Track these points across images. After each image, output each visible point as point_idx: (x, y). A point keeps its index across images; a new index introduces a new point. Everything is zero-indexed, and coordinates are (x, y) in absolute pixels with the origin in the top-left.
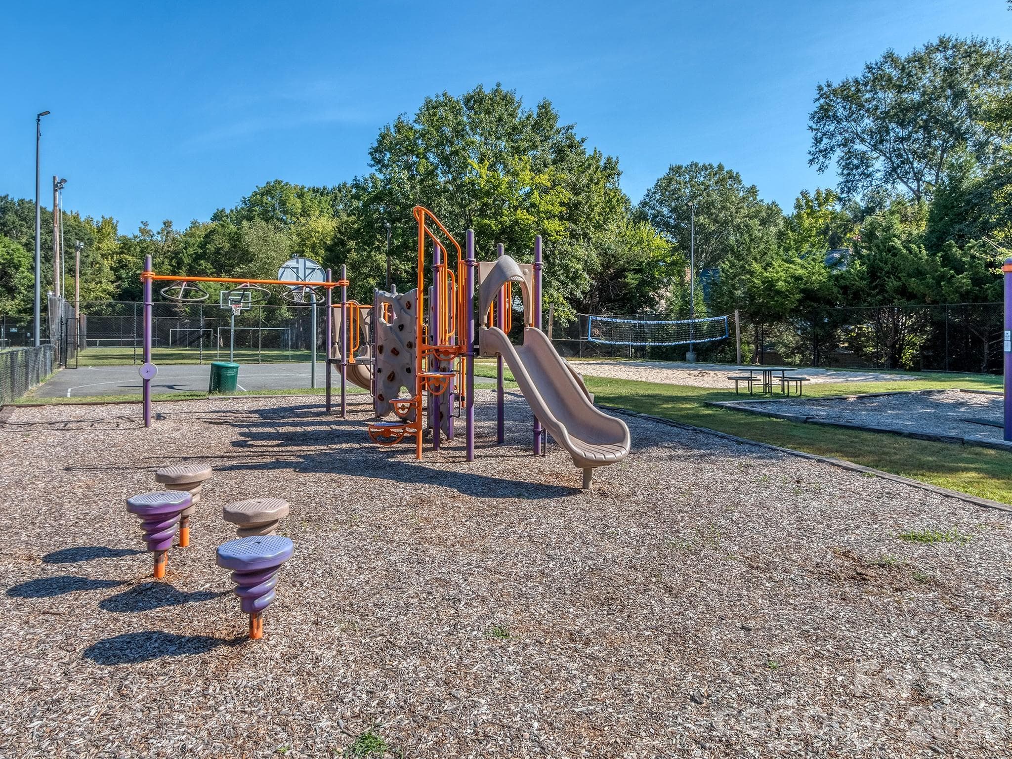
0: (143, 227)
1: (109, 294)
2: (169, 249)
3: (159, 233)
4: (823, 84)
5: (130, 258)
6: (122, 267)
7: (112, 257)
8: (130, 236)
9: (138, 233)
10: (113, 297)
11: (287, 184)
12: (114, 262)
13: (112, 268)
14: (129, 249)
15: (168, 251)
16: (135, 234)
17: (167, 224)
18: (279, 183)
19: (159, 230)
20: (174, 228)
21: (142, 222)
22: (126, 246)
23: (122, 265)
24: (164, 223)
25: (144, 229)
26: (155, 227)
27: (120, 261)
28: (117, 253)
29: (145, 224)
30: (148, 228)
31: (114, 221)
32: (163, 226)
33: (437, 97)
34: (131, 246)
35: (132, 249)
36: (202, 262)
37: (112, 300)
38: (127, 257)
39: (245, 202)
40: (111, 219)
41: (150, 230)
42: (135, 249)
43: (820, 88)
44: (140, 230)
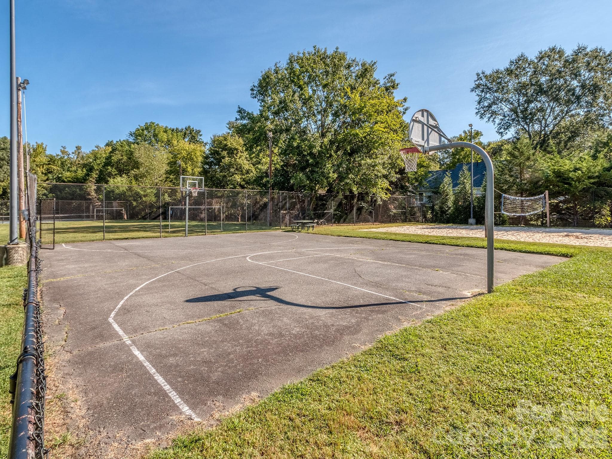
0: (63, 149)
1: (43, 188)
2: (79, 162)
3: (73, 153)
4: (480, 72)
5: (55, 167)
6: (49, 173)
7: (43, 167)
8: (55, 155)
9: (60, 153)
10: (46, 190)
11: (158, 125)
12: (45, 170)
13: (42, 173)
14: (54, 162)
15: (79, 164)
16: (58, 154)
17: (78, 148)
18: (153, 123)
19: (73, 151)
20: (83, 150)
21: (62, 147)
22: (52, 160)
23: (49, 171)
24: (77, 147)
25: (64, 151)
26: (71, 149)
27: (48, 169)
28: (46, 165)
29: (64, 148)
30: (66, 150)
31: (44, 146)
32: (76, 149)
33: (299, 53)
34: (55, 161)
35: (56, 162)
36: (109, 167)
37: (46, 192)
38: (53, 166)
39: (131, 134)
40: (42, 144)
41: (67, 151)
42: (58, 162)
43: (478, 75)
44: (61, 151)
